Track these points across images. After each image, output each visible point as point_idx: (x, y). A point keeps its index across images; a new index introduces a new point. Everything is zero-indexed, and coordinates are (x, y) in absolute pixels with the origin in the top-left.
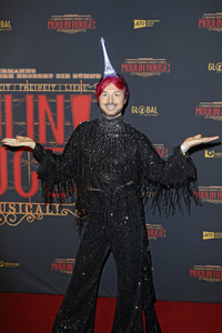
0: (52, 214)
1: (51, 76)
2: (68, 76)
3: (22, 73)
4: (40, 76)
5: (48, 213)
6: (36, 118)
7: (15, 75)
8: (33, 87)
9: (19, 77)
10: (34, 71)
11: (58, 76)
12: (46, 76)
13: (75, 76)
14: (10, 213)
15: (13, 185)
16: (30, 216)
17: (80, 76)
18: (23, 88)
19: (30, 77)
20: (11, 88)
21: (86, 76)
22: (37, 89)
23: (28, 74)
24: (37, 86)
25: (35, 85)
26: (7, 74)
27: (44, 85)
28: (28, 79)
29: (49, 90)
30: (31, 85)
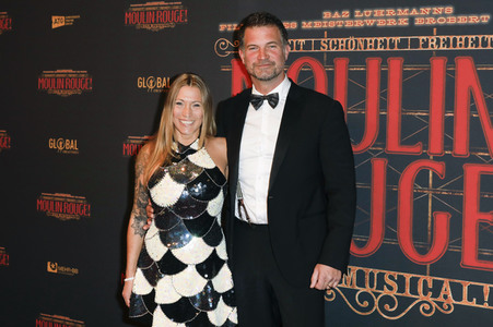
0: (474, 304)
1: (485, 18)
3: (425, 16)
4: (462, 20)
5: (465, 302)
6: (450, 103)
7: (412, 19)
8: (447, 43)
9: (419, 22)
10: (450, 10)
12: (473, 19)
14: (385, 292)
15: (394, 236)
16: (425, 302)
18: (426, 44)
19: (441, 21)
20: (403, 44)
22: (455, 45)
23: (436, 17)
24: (455, 40)
25: (451, 38)
26: (397, 18)
27: (470, 37)
28: (437, 26)
29: (480, 48)
30: (442, 38)
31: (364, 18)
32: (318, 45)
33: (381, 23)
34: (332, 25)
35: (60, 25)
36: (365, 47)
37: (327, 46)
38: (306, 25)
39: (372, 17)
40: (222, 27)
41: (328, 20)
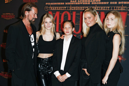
1: (108, 3)
2: (116, 3)
3: (94, 2)
4: (102, 3)
8: (99, 8)
9: (92, 3)
11: (111, 3)
12: (105, 3)
13: (120, 3)
17: (122, 3)
21: (125, 3)
22: (100, 9)
23: (97, 2)
24: (101, 8)
25: (100, 7)
26: (87, 2)
27: (104, 7)
28: (97, 4)
29: (106, 10)
30: (98, 7)
31: (80, 2)
32: (69, 8)
33: (84, 3)
34: (72, 4)
35: (7, 2)
36: (80, 9)
37: (71, 8)
38: (66, 4)
39: (82, 2)
40: (46, 4)
41: (72, 2)
